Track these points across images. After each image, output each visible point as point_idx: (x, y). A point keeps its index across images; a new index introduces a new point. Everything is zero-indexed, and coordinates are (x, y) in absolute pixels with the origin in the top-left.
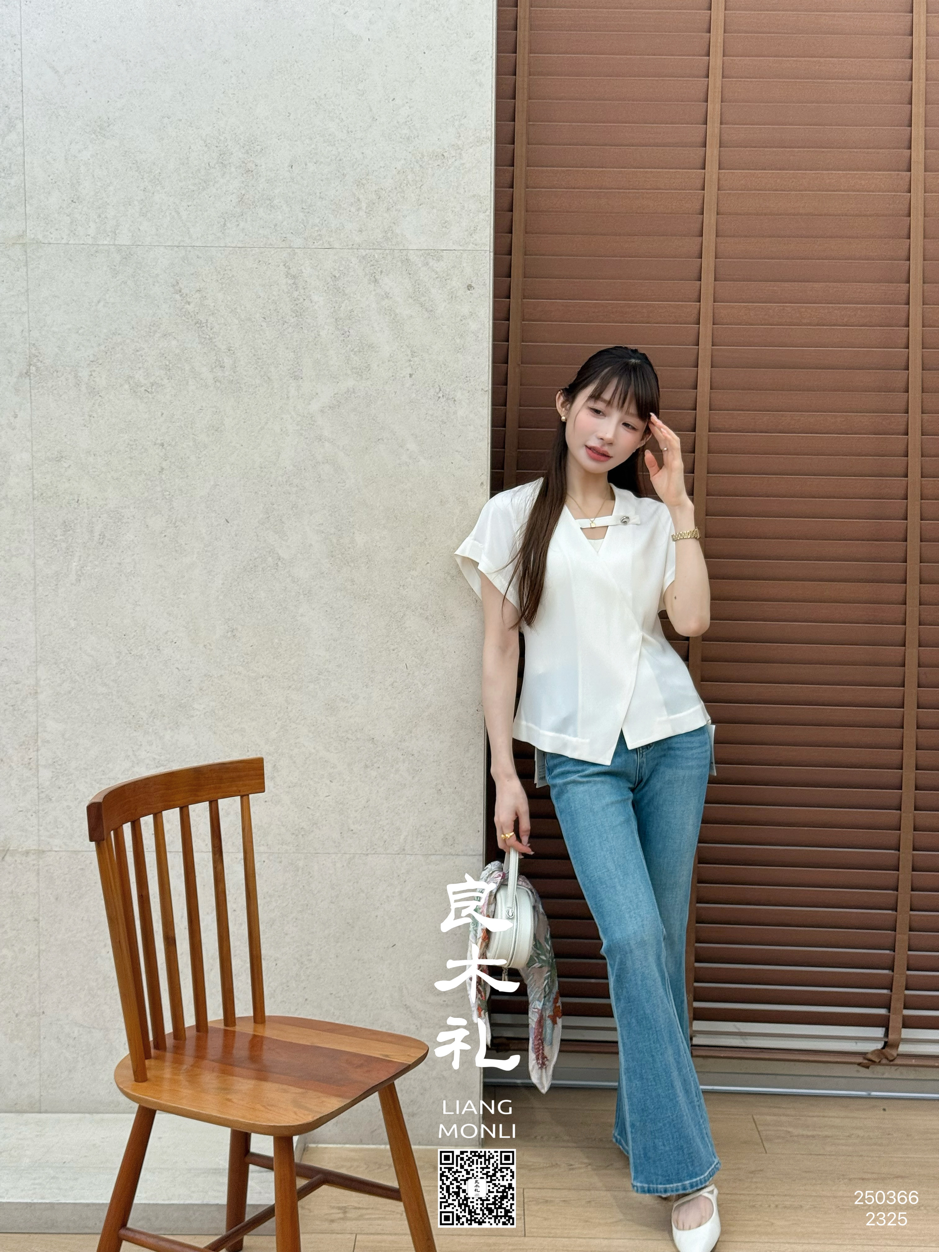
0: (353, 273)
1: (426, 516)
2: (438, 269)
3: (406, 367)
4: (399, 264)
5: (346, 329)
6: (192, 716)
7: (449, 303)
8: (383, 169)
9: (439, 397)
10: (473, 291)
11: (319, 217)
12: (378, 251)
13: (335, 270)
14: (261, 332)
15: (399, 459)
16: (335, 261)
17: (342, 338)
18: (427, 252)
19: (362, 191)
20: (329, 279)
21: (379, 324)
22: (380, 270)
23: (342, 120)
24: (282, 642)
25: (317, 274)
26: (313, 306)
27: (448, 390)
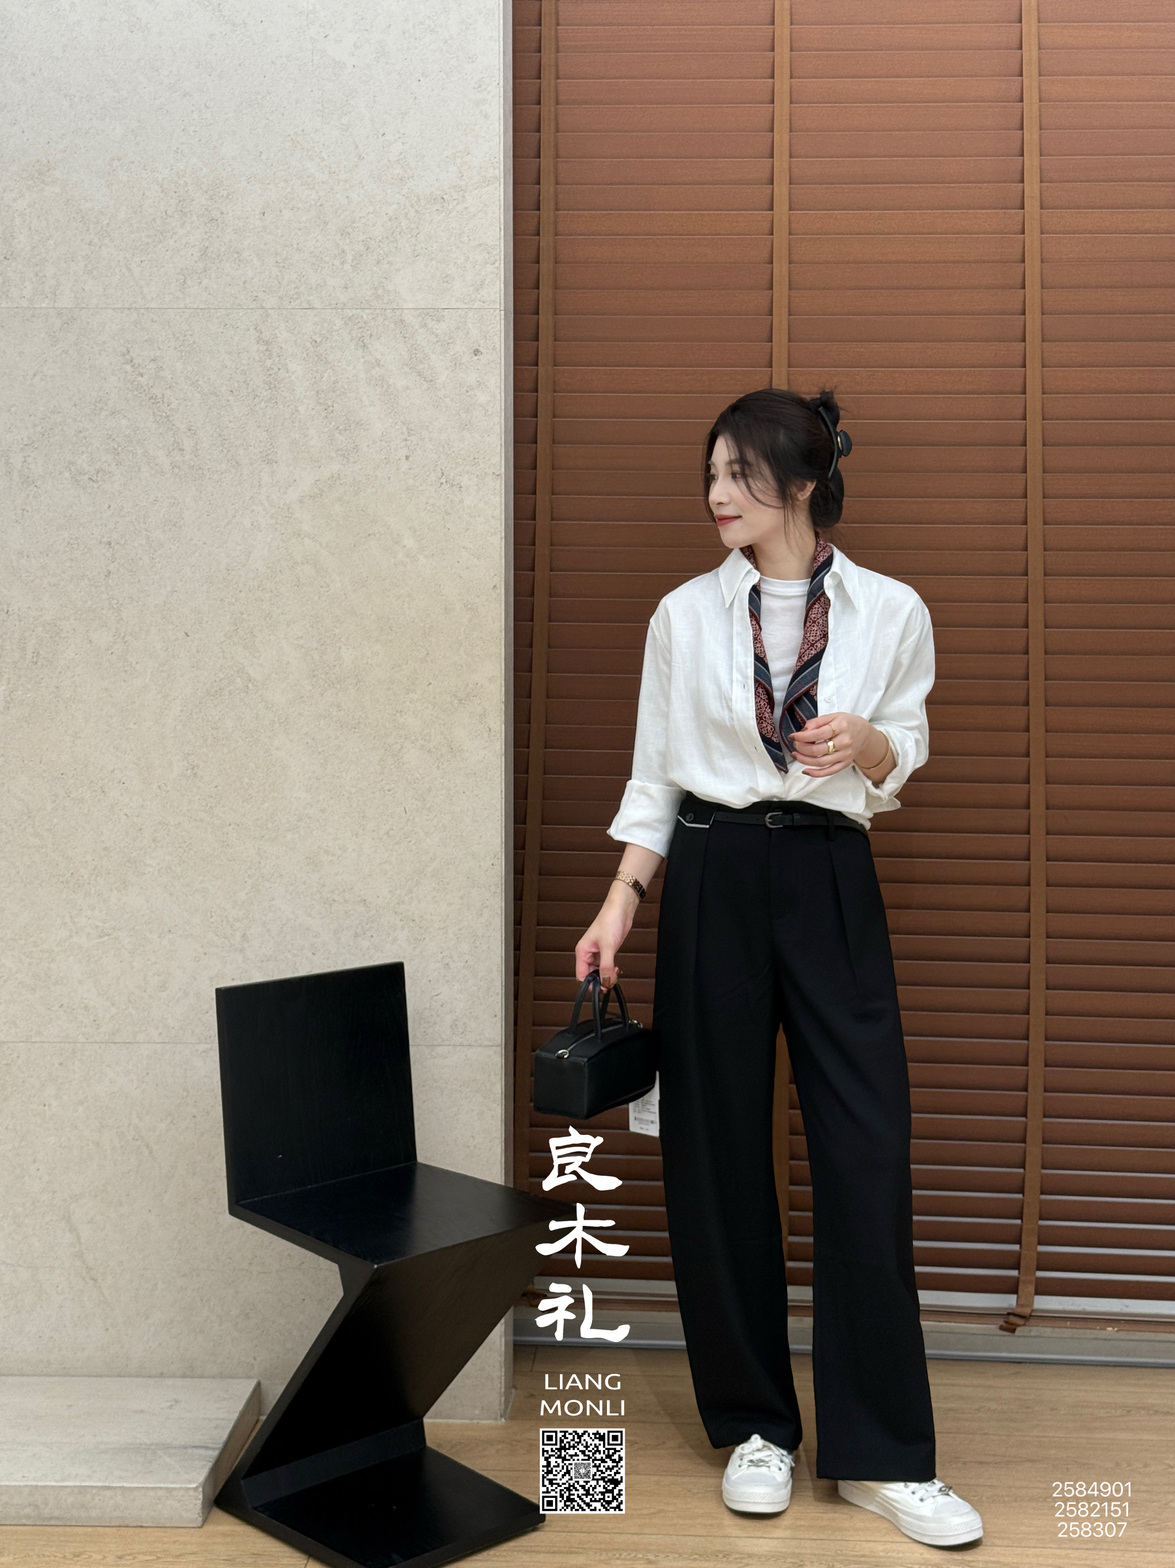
0: (336, 337)
1: (427, 626)
2: (438, 331)
3: (402, 448)
4: (392, 325)
5: (330, 403)
6: (144, 874)
7: (452, 371)
8: (372, 215)
9: (442, 484)
10: (481, 357)
11: (296, 272)
12: (367, 311)
13: (316, 334)
14: (227, 408)
15: (395, 557)
16: (315, 323)
17: (324, 414)
18: (425, 311)
19: (348, 241)
20: (308, 345)
21: (368, 396)
22: (369, 332)
23: (323, 159)
24: (253, 782)
25: (294, 339)
26: (290, 377)
27: (452, 474)
